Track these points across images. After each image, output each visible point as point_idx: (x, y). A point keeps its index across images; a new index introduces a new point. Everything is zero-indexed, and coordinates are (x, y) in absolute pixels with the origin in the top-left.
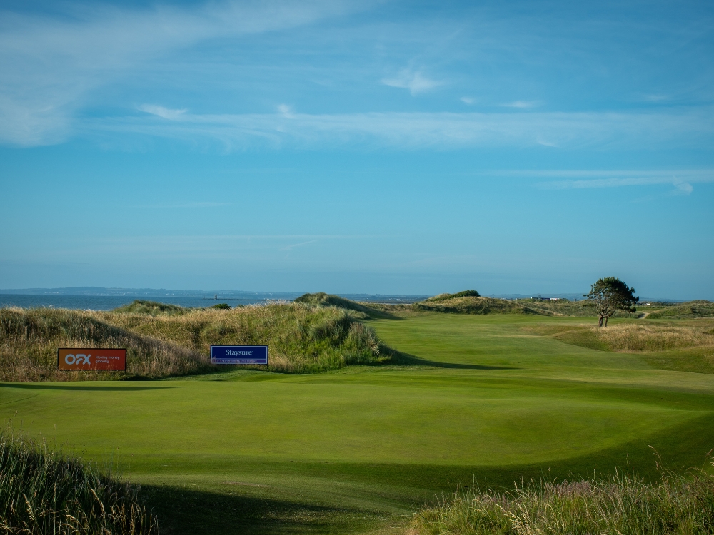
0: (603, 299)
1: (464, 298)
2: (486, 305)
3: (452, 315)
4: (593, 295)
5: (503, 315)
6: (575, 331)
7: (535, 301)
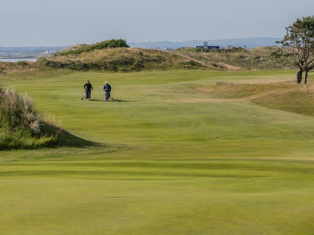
0: (302, 45)
1: (109, 50)
2: (137, 58)
3: (95, 73)
4: (289, 42)
5: (163, 72)
6: (280, 92)
7: (199, 50)
